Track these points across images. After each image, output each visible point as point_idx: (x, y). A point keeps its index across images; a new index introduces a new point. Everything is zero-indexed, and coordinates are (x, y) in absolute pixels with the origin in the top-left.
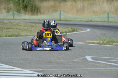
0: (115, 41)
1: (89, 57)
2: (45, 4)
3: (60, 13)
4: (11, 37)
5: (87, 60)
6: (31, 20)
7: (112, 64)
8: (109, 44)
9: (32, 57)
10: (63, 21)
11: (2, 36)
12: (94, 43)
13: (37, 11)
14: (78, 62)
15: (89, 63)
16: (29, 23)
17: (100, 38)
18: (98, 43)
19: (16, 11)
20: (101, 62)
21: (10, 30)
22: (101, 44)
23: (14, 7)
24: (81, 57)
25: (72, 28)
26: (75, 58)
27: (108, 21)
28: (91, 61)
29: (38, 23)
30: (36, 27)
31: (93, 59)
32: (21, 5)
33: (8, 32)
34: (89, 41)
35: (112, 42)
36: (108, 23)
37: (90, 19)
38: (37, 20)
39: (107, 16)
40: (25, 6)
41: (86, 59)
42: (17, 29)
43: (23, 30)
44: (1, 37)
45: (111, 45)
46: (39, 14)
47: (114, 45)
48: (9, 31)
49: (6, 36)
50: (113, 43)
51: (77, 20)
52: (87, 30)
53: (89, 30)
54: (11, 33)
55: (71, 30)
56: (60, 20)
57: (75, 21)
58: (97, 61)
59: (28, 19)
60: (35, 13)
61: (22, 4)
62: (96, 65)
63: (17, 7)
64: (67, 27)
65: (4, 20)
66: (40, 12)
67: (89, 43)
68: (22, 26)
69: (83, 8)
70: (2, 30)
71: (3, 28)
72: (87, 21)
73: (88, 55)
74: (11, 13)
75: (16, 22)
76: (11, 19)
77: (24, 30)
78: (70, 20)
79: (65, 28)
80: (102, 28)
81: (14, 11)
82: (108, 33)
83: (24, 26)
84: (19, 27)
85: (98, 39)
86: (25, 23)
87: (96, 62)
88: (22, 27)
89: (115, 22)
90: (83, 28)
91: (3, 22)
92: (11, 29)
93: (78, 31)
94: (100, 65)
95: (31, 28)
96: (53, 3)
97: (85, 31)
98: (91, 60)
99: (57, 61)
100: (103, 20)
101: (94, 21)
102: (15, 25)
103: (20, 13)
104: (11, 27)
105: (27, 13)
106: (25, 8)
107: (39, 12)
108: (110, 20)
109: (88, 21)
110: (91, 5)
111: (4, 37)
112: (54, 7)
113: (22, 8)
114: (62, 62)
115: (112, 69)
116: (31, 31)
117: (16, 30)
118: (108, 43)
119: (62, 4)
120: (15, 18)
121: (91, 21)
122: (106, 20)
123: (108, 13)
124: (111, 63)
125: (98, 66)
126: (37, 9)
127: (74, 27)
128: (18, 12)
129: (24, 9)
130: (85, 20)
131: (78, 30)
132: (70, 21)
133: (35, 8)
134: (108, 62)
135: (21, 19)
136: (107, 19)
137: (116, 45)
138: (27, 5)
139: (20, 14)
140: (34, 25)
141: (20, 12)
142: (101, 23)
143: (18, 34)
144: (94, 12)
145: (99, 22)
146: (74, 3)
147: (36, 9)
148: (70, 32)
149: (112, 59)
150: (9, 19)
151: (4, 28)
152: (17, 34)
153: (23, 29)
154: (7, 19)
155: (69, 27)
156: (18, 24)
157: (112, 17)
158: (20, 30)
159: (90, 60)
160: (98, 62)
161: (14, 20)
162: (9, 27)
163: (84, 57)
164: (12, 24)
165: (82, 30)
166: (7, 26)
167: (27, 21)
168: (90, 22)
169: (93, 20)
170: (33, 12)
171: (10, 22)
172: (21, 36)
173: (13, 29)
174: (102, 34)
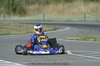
0: (91, 38)
1: (69, 51)
3: (44, 15)
4: (3, 35)
5: (68, 54)
6: (19, 21)
8: (86, 40)
10: (46, 21)
12: (73, 39)
13: (25, 13)
16: (17, 23)
17: (78, 35)
18: (76, 40)
19: (7, 14)
20: (79, 55)
21: (2, 30)
22: (79, 40)
25: (54, 27)
27: (85, 21)
29: (25, 23)
30: (24, 27)
31: (72, 53)
34: (69, 38)
35: (88, 38)
37: (70, 19)
38: (25, 20)
39: (84, 17)
40: (14, 9)
42: (7, 28)
45: (87, 41)
46: (26, 15)
50: (89, 39)
51: (59, 20)
52: (67, 28)
53: (68, 28)
54: (3, 32)
55: (53, 28)
56: (44, 21)
57: (57, 21)
58: (76, 55)
59: (17, 21)
60: (23, 15)
62: (75, 58)
63: (8, 10)
64: (50, 27)
66: (27, 14)
67: (69, 39)
69: (63, 10)
74: (2, 15)
75: (7, 23)
76: (2, 21)
77: (14, 29)
78: (53, 20)
79: (48, 27)
81: (4, 14)
82: (85, 31)
83: (14, 26)
84: (9, 27)
85: (76, 36)
86: (14, 23)
87: (75, 55)
88: (12, 27)
89: (91, 21)
90: (64, 27)
92: (2, 29)
94: (79, 58)
95: (20, 28)
96: (38, 6)
97: (66, 29)
100: (80, 20)
101: (73, 21)
102: (6, 25)
103: (10, 15)
104: (2, 27)
105: (16, 15)
106: (14, 11)
108: (87, 19)
109: (68, 21)
110: (70, 7)
112: (39, 9)
113: (11, 11)
115: (88, 61)
116: (20, 30)
118: (85, 39)
119: (45, 7)
120: (6, 19)
121: (70, 21)
122: (83, 19)
123: (85, 14)
127: (56, 26)
128: (8, 15)
130: (65, 20)
131: (59, 29)
132: (52, 21)
133: (23, 10)
134: (85, 55)
135: (11, 20)
137: (92, 41)
140: (22, 25)
142: (79, 22)
143: (9, 33)
144: (72, 13)
145: (77, 21)
146: (56, 6)
147: (23, 12)
148: (53, 30)
149: (88, 53)
152: (7, 33)
155: (52, 26)
156: (8, 25)
157: (88, 17)
158: (10, 29)
159: (70, 54)
160: (77, 55)
161: (5, 21)
164: (3, 25)
167: (16, 22)
169: (72, 20)
170: (21, 14)
171: (2, 23)
172: (11, 34)
173: (4, 28)
174: (80, 32)
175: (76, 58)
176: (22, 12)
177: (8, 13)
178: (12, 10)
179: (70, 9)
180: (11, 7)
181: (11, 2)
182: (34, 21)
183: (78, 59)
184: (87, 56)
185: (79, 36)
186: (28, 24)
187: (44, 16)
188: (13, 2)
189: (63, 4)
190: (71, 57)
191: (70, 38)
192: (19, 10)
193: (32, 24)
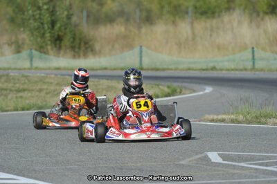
0: (272, 115)
1: (215, 154)
2: (104, 31)
3: (141, 52)
4: (28, 110)
5: (211, 160)
7: (269, 168)
8: (260, 123)
9: (81, 157)
10: (148, 69)
11: (7, 109)
12: (223, 121)
13: (87, 48)
14: (189, 166)
15: (214, 168)
16: (67, 77)
17: (237, 107)
18: (232, 121)
19: (36, 50)
20: (242, 164)
21: (25, 94)
22: (240, 122)
23: (32, 38)
24: (197, 154)
25: (168, 87)
26: (181, 157)
27: (253, 68)
28: (220, 164)
31: (224, 157)
32: (48, 35)
33: (20, 100)
34: (211, 117)
35: (265, 117)
36: (253, 72)
37: (211, 65)
39: (251, 56)
40: (56, 37)
41: (207, 159)
42: (40, 90)
43: (56, 93)
44: (3, 111)
45: (263, 124)
46: (90, 54)
47: (270, 125)
48: (21, 97)
49: (16, 110)
50: (269, 120)
51: (181, 67)
52: (205, 89)
53: (208, 89)
54: (27, 101)
55: (167, 90)
56: (142, 69)
57: (176, 69)
58: (234, 163)
59: (65, 69)
60: (81, 54)
61: (50, 32)
62: (232, 171)
63: (39, 39)
64: (158, 85)
65: (10, 71)
67: (212, 121)
68: (51, 83)
69: (193, 39)
70: (6, 96)
71: (8, 91)
72: (204, 70)
73: (212, 150)
74: (25, 53)
75: (38, 74)
76: (25, 69)
78: (165, 67)
79: (152, 87)
80: (240, 84)
81: (31, 49)
82: (257, 96)
83: (57, 84)
84: (45, 87)
85: (231, 111)
86: (59, 76)
87: (231, 165)
88: (52, 88)
89: (270, 70)
90: (196, 86)
91: (7, 75)
92: (26, 92)
93: (184, 94)
96: (123, 29)
97: (201, 93)
98: (219, 160)
99: (140, 164)
100: (241, 67)
101: (221, 70)
102: (36, 82)
103: (45, 53)
104: (26, 86)
105: (62, 52)
106: (58, 42)
107: (89, 50)
108: (259, 64)
109: (207, 70)
110: (212, 30)
111: (11, 111)
112: (125, 37)
113: (49, 43)
114: (151, 168)
117: (37, 93)
118: (257, 119)
119: (143, 30)
120: (35, 65)
121: (214, 69)
122: (249, 65)
123: (253, 48)
124: (267, 166)
125: (237, 173)
126: (86, 43)
127: (175, 84)
128: (41, 52)
129: (55, 45)
130: (199, 66)
131: (183, 91)
132: (164, 70)
133: (80, 40)
134: (260, 164)
135: (49, 69)
136: (251, 63)
137: (274, 124)
138: (60, 33)
139: (46, 56)
141: (45, 50)
142: (237, 72)
143: (44, 103)
145: (232, 70)
146: (171, 28)
147: (83, 44)
148: (166, 96)
149: (268, 158)
150: (20, 69)
151: (11, 90)
152: (40, 104)
153: (54, 91)
154: (15, 69)
155: (163, 83)
156: (42, 80)
157: (262, 59)
158: (47, 93)
159: (216, 161)
160: (237, 164)
161: (33, 71)
162: (22, 87)
163: (203, 155)
164: (29, 81)
165: (194, 91)
166: (17, 85)
167: (64, 72)
168: (211, 72)
169: (218, 67)
170: (77, 50)
171: (23, 76)
172: (50, 107)
173: (29, 90)
174: (241, 99)
175: (236, 171)
176: (80, 44)
177: (42, 49)
178: (50, 40)
179: (211, 35)
180: (48, 31)
181: (47, 18)
182: (115, 69)
183: (241, 174)
184: (265, 168)
185: (240, 110)
186: (97, 80)
187: (141, 57)
188: (53, 18)
189: (192, 23)
190: (219, 171)
191: (215, 117)
192: (72, 40)
193: (108, 79)
